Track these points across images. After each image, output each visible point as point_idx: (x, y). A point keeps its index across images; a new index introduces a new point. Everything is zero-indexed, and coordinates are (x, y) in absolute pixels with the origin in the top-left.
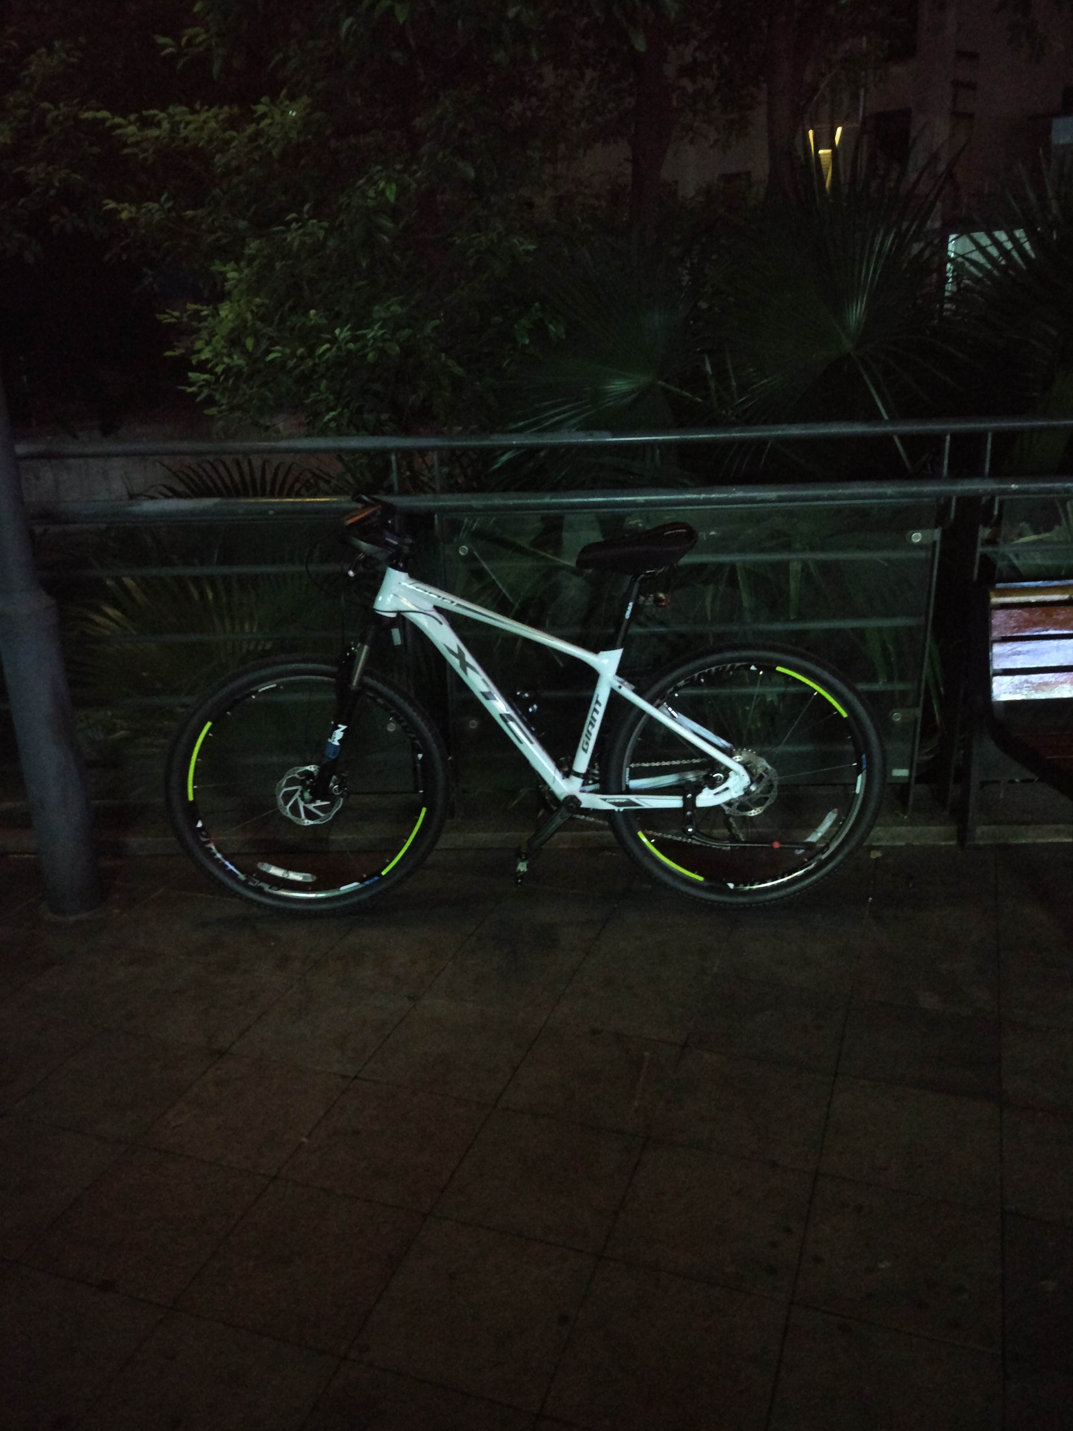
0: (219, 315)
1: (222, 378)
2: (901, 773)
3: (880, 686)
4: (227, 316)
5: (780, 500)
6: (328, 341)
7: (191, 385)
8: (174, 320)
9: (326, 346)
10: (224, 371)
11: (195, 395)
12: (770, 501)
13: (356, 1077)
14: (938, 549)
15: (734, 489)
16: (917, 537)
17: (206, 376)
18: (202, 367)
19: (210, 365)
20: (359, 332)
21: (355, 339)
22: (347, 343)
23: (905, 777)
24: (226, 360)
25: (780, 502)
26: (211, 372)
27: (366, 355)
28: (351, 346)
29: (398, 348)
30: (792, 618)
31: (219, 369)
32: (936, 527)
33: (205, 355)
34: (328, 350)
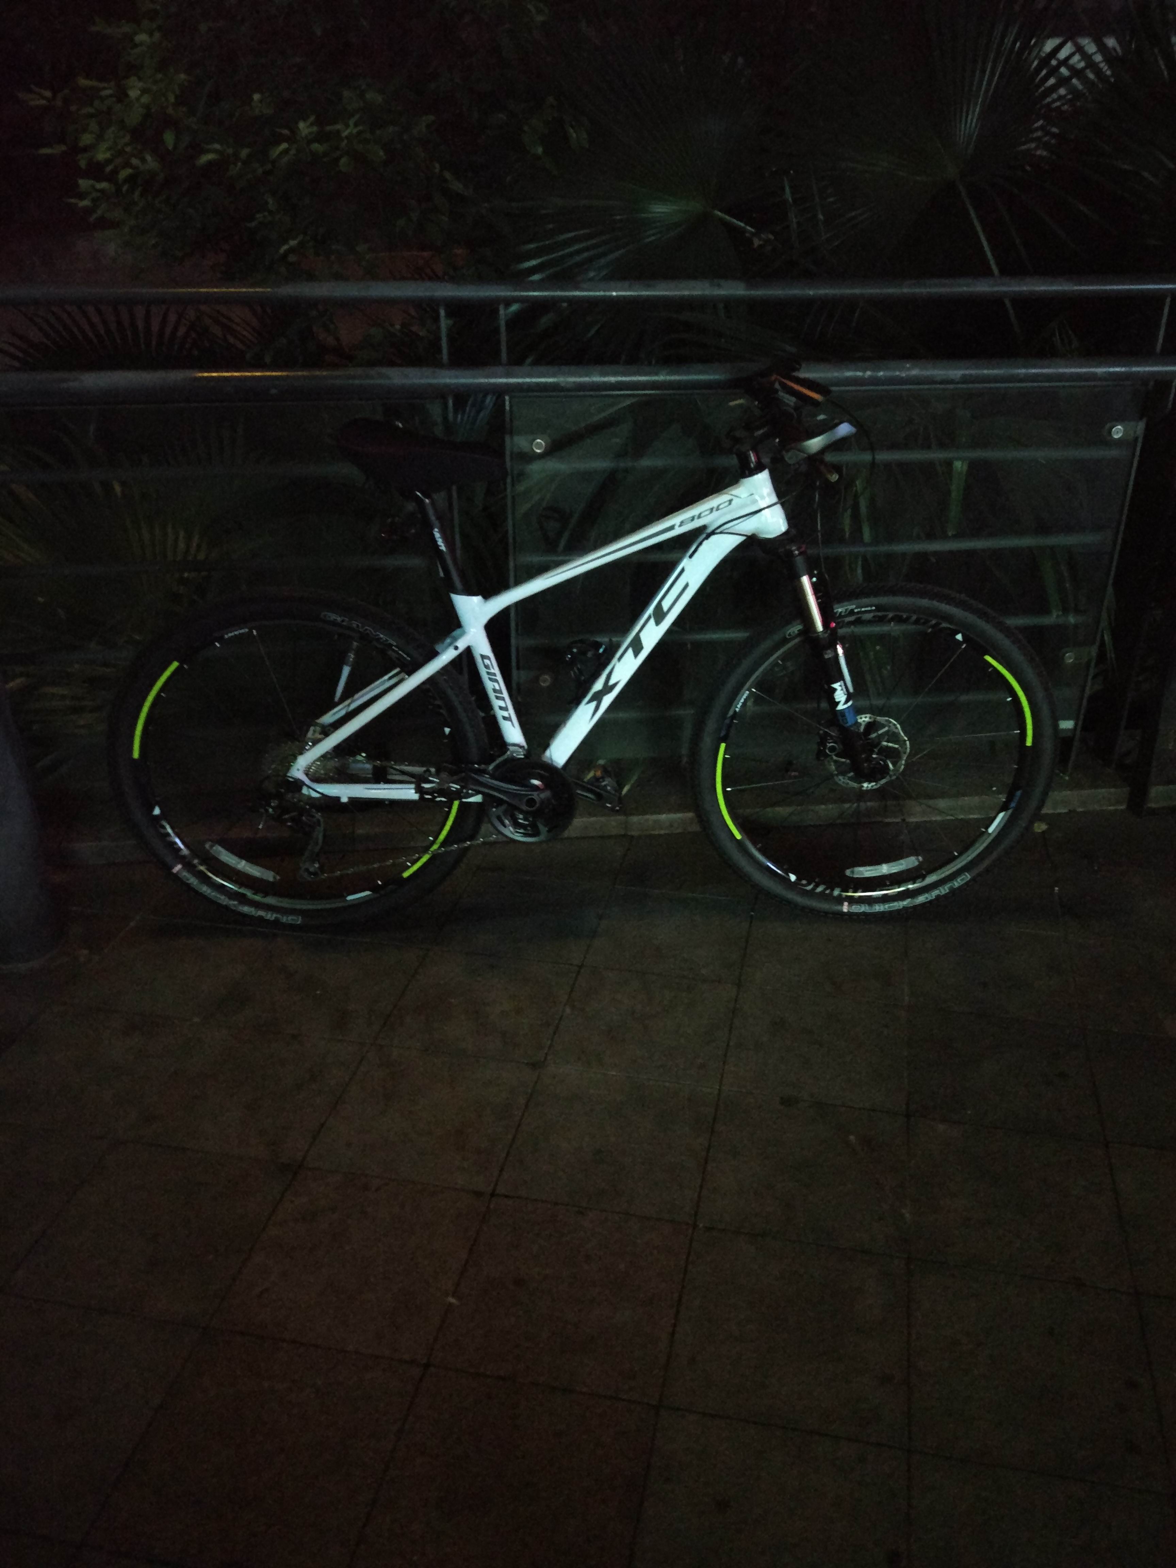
0: (127, 95)
1: (125, 188)
2: (1067, 725)
3: (1053, 618)
4: (138, 99)
5: (965, 380)
6: (287, 139)
7: (81, 196)
8: (44, 102)
9: (284, 146)
10: (131, 179)
11: (88, 211)
12: (952, 382)
13: (493, 1195)
14: (1139, 445)
15: (908, 365)
16: (1118, 432)
17: (104, 185)
18: (96, 171)
19: (108, 169)
20: (328, 128)
21: (320, 137)
22: (309, 142)
23: (1069, 730)
24: (135, 161)
25: (963, 383)
26: (111, 178)
27: (338, 159)
28: (316, 146)
29: (381, 153)
30: (950, 534)
31: (124, 174)
32: (1141, 419)
33: (102, 155)
34: (286, 151)
